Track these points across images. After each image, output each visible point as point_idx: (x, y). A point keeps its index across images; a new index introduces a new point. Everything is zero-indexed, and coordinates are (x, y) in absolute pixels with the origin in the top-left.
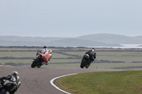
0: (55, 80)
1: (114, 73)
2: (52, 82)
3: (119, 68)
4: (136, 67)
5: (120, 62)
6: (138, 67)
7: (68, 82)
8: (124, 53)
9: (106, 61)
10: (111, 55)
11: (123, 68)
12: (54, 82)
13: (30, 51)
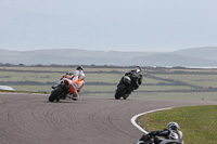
0: (139, 118)
2: (133, 120)
7: (159, 121)
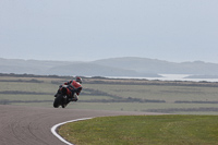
0: (59, 127)
1: (149, 117)
2: (53, 130)
3: (156, 111)
4: (182, 110)
5: (158, 101)
6: (185, 110)
7: (79, 131)
8: (163, 88)
9: (136, 100)
10: (144, 91)
11: (162, 111)
12: (57, 131)
13: (20, 81)
